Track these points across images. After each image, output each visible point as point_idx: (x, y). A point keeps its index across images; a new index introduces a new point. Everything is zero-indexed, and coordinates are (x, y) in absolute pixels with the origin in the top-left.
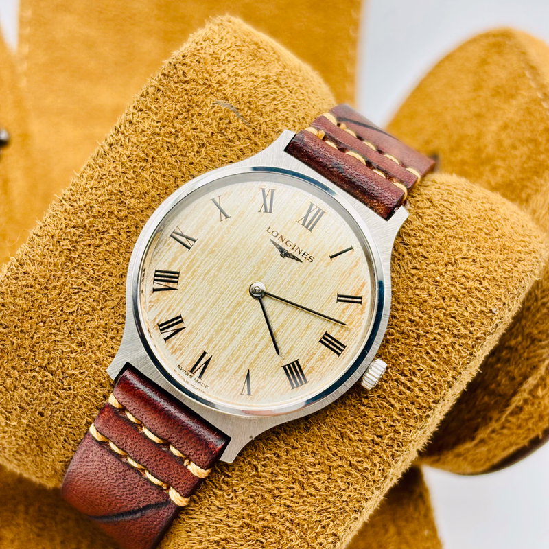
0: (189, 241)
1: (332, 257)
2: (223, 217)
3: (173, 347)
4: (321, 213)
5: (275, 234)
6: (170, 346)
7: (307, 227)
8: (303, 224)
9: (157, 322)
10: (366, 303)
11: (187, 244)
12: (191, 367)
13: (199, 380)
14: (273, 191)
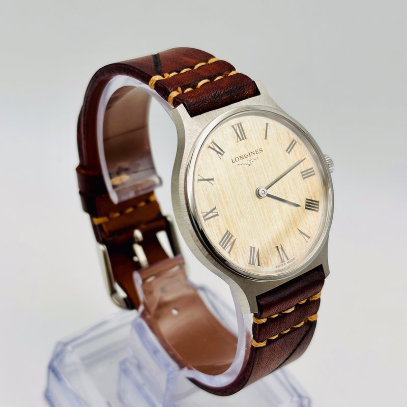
0: (214, 211)
1: (266, 138)
2: (211, 181)
3: (265, 263)
4: (240, 125)
5: (237, 159)
6: (263, 265)
7: (243, 139)
8: (241, 140)
9: (247, 263)
10: (297, 140)
11: (215, 214)
12: (280, 260)
13: (289, 260)
14: (213, 142)
